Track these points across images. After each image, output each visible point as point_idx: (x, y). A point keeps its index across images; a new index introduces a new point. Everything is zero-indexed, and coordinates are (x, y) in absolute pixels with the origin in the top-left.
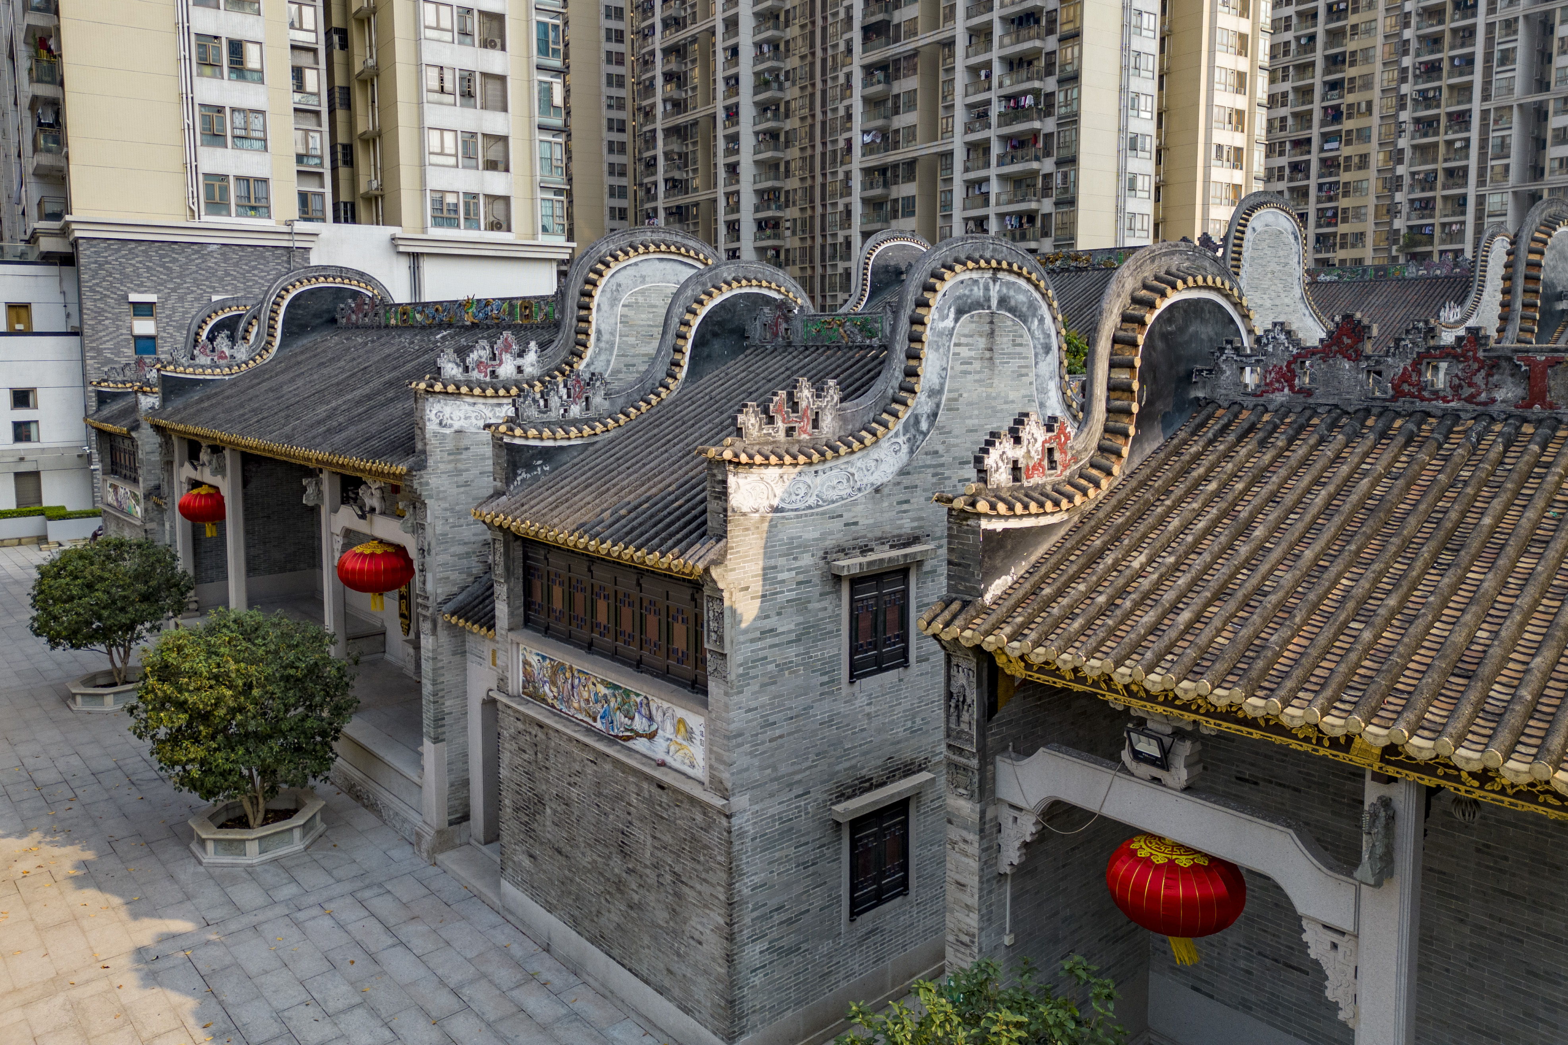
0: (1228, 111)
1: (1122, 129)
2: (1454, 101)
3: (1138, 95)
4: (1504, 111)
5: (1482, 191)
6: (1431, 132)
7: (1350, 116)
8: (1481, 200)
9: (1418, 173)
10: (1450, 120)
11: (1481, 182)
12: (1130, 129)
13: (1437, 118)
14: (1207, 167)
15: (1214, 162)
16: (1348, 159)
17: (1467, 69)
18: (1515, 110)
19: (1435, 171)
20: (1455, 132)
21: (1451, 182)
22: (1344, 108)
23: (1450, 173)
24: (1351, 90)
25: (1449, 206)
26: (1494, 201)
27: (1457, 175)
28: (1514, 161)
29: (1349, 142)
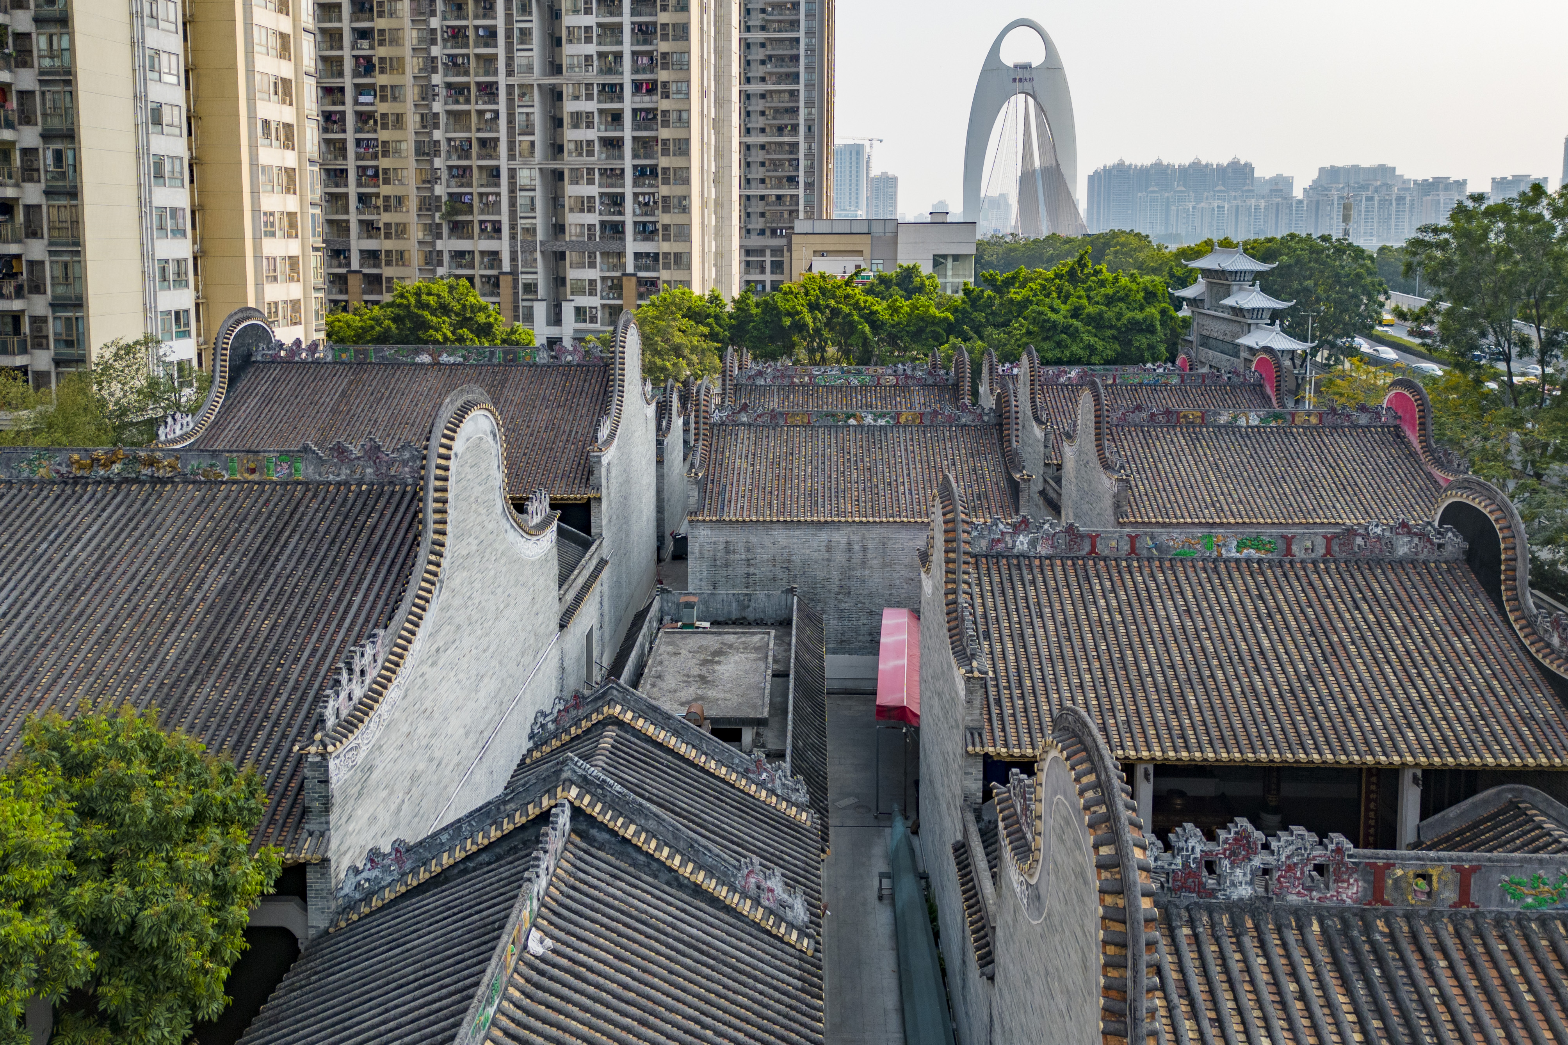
0: (272, 80)
1: (139, 96)
2: (481, 71)
3: (157, 52)
4: (526, 89)
5: (514, 164)
6: (461, 99)
7: (382, 71)
8: (512, 173)
9: (454, 139)
10: (479, 90)
11: (511, 157)
12: (151, 97)
13: (466, 86)
14: (253, 148)
15: (261, 140)
16: (384, 116)
17: (491, 41)
18: (536, 88)
19: (469, 140)
20: (485, 103)
21: (484, 152)
22: (375, 60)
23: (483, 142)
24: (381, 43)
25: (484, 176)
26: (524, 176)
27: (488, 146)
28: (537, 138)
29: (383, 99)
